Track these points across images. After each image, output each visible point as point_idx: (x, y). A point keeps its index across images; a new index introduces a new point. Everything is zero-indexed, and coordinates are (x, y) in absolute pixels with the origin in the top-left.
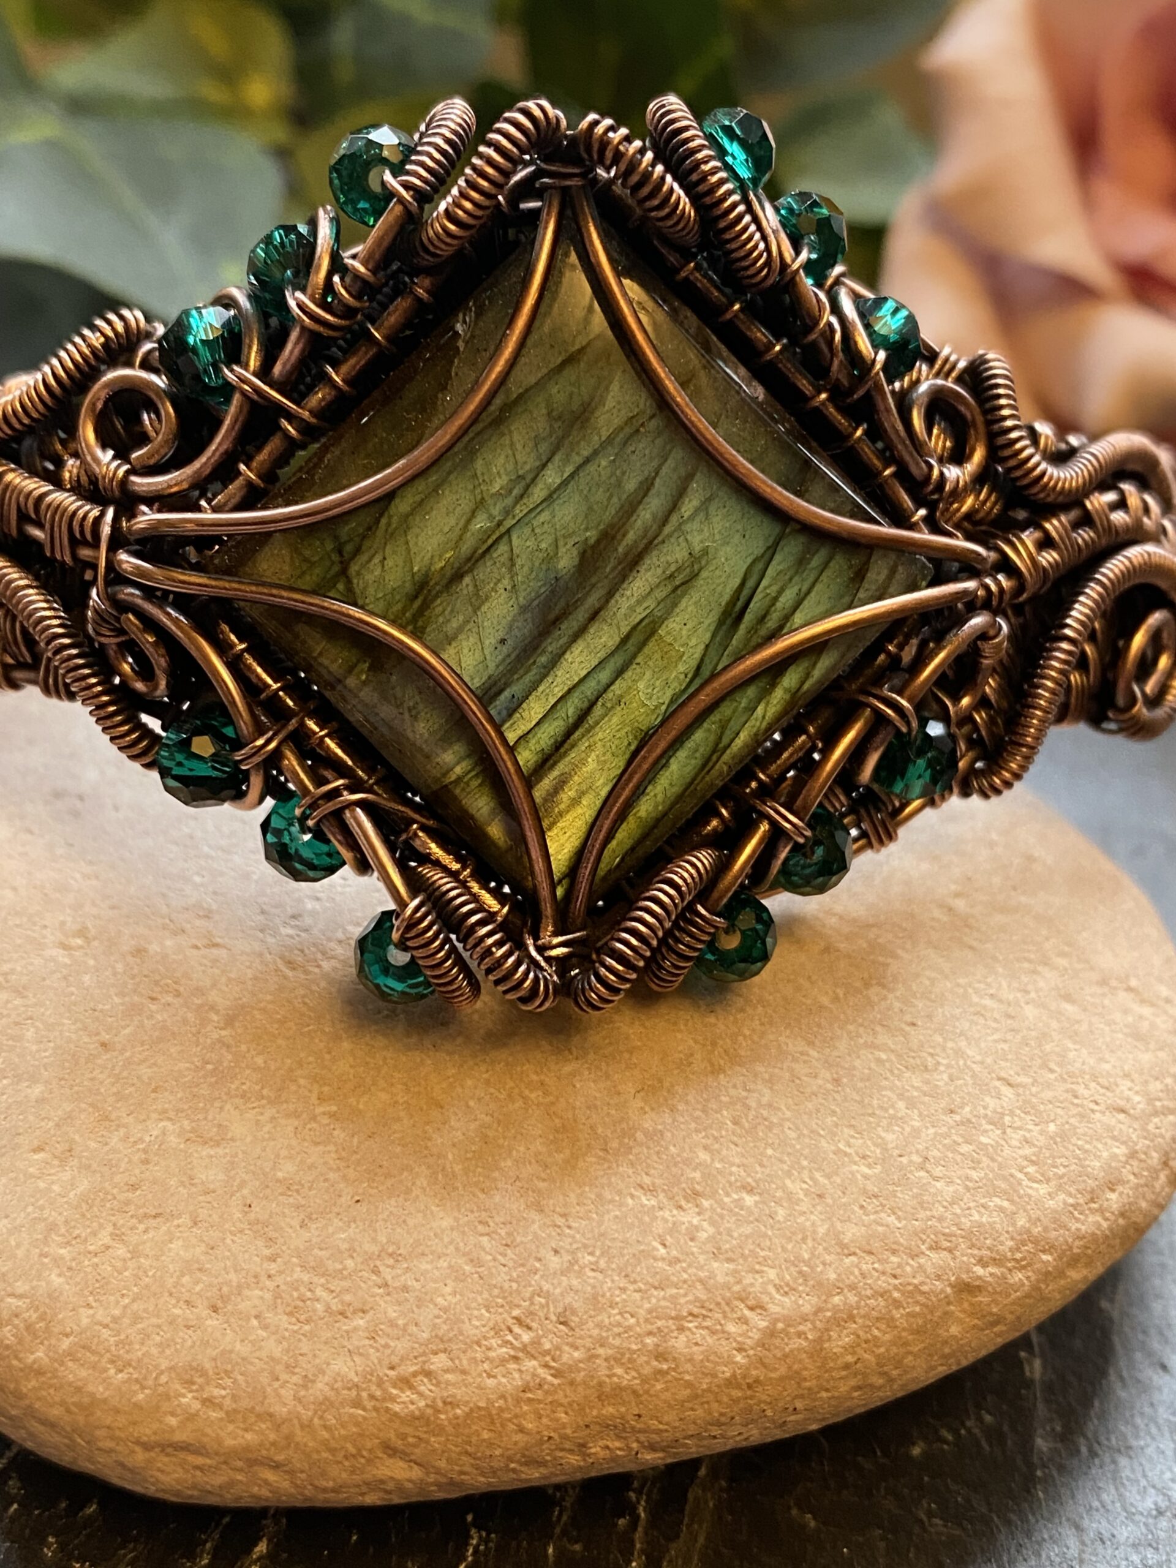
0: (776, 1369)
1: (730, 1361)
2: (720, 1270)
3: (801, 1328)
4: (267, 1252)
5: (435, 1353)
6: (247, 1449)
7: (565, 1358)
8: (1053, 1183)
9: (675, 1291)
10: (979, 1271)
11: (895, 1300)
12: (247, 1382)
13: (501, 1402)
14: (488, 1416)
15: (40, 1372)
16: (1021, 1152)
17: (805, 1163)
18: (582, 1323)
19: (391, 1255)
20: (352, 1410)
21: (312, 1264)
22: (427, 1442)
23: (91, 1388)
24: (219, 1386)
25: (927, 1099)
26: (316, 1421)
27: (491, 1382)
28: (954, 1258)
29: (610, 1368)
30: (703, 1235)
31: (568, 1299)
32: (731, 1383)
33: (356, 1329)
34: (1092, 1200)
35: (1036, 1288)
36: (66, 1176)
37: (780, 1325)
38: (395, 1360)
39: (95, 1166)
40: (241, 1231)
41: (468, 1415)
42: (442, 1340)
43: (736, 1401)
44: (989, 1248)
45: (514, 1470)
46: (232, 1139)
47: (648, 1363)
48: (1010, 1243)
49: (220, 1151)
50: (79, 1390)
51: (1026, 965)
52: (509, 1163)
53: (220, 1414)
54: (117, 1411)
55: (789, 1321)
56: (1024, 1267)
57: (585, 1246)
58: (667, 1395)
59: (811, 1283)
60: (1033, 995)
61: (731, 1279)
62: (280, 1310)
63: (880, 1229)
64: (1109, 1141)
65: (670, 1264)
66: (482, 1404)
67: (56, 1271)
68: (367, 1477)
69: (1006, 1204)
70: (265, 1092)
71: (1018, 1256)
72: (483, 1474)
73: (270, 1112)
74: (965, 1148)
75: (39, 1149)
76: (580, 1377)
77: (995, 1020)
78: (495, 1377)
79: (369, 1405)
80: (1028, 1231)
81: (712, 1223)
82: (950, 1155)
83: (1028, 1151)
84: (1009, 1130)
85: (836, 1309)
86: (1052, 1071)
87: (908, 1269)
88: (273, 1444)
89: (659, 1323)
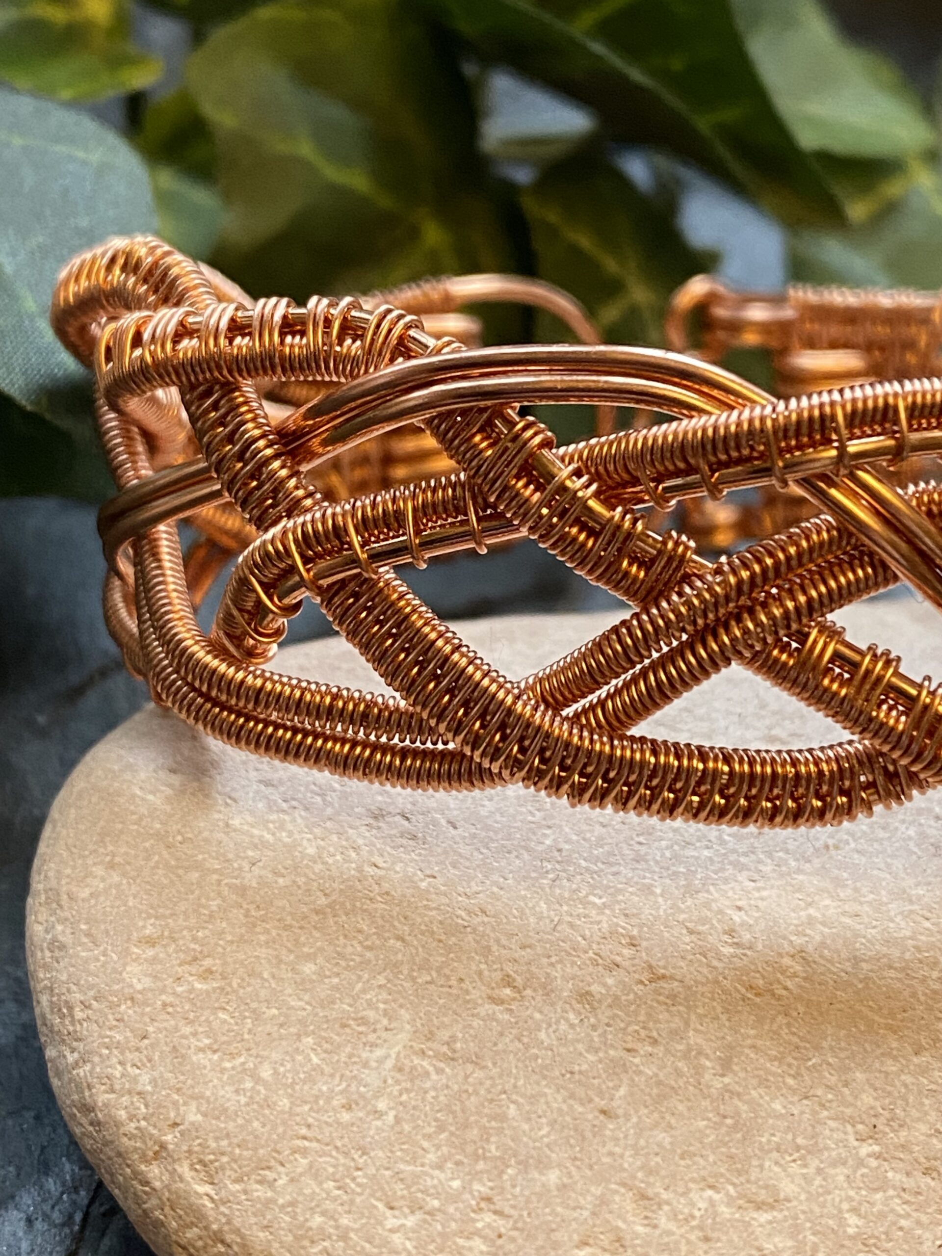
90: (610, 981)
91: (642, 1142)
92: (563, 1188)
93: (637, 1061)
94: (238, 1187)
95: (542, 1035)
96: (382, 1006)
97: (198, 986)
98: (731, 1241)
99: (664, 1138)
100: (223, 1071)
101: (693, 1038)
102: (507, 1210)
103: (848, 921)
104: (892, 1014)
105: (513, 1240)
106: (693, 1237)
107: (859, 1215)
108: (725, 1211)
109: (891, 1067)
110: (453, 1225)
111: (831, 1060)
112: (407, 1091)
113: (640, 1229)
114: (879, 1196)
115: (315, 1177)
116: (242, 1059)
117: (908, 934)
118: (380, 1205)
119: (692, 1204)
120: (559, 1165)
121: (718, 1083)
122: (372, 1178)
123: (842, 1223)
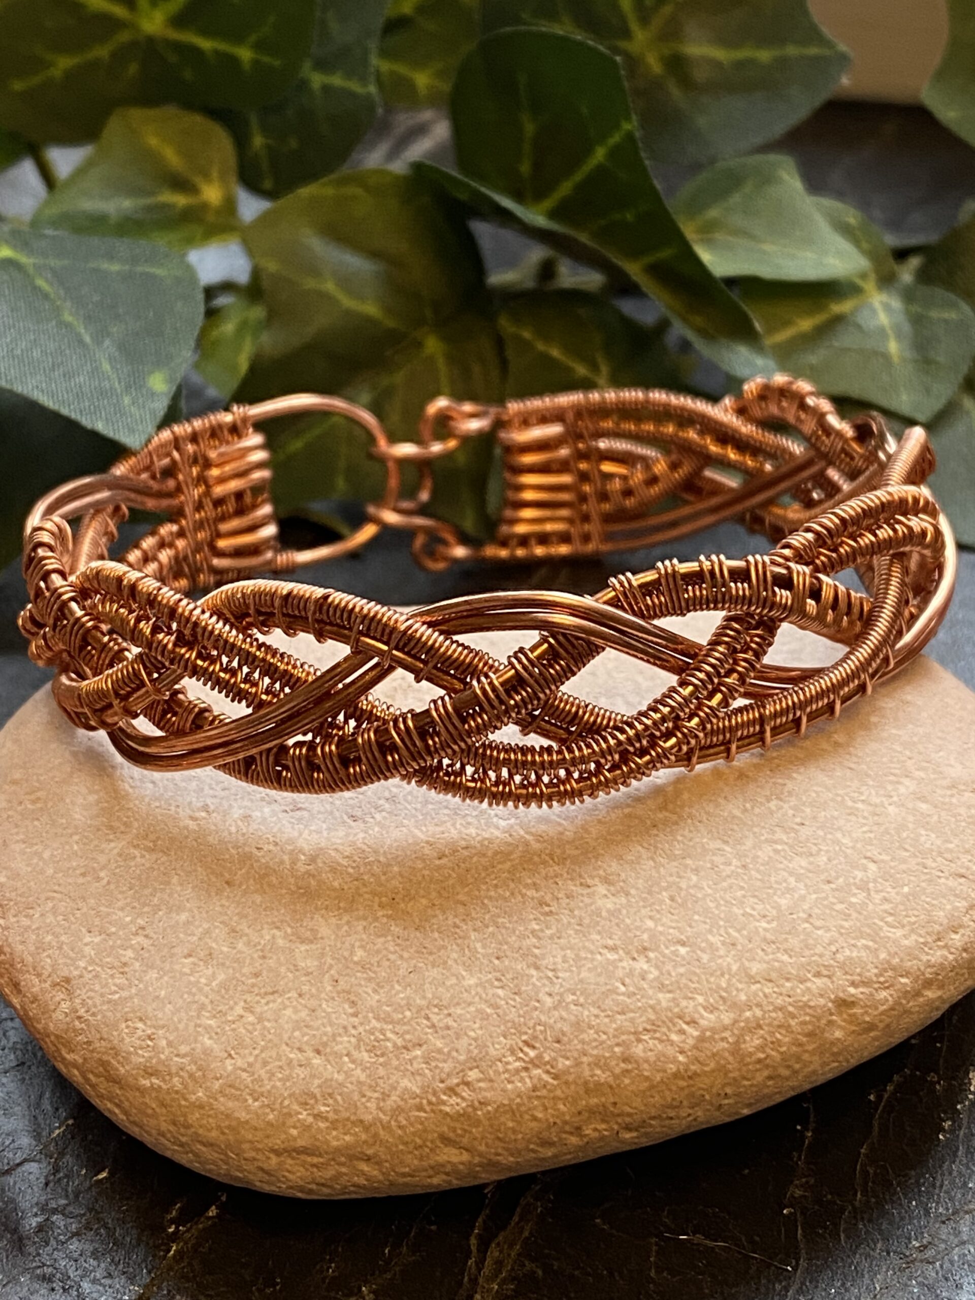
0: (707, 1065)
1: (675, 1061)
2: (664, 998)
3: (724, 1035)
4: (351, 1011)
5: (471, 1069)
6: (348, 1147)
7: (560, 1066)
8: (907, 928)
9: (632, 1015)
10: (852, 990)
11: (790, 1013)
12: (343, 1099)
13: (518, 1100)
14: (512, 1111)
15: (201, 1107)
16: (882, 907)
17: (722, 923)
18: (570, 1041)
19: (436, 1006)
20: (417, 1113)
21: (382, 1016)
22: (470, 1132)
23: (237, 1115)
24: (325, 1105)
25: (810, 875)
26: (393, 1123)
27: (509, 1086)
28: (833, 982)
29: (592, 1070)
30: (651, 976)
31: (559, 1025)
32: (676, 1075)
33: (416, 1057)
34: (939, 939)
35: (897, 1003)
36: (210, 972)
37: (708, 1034)
38: (444, 1076)
39: (228, 963)
40: (333, 999)
41: (496, 1110)
42: (475, 1061)
43: (682, 1089)
44: (859, 975)
45: (533, 1151)
46: (322, 938)
47: (617, 1065)
48: (876, 971)
49: (313, 947)
50: (228, 1116)
51: (892, 778)
52: (514, 938)
53: (328, 1124)
54: (256, 1129)
55: (713, 1030)
56: (887, 988)
57: (569, 990)
58: (633, 1087)
59: (729, 1003)
60: (895, 799)
61: (672, 1004)
62: (363, 1048)
63: (776, 964)
64: (952, 898)
65: (629, 997)
66: (506, 1102)
67: (207, 1036)
68: (432, 1162)
69: (871, 944)
70: (342, 905)
71: (882, 979)
72: (512, 1155)
73: (346, 918)
74: (839, 907)
75: (189, 956)
76: (571, 1078)
77: (865, 818)
78: (513, 1082)
79: (428, 1108)
80: (888, 962)
81: (657, 967)
82: (828, 911)
83: (887, 906)
84: (872, 893)
85: (747, 1020)
86: (906, 850)
87: (799, 991)
88: (365, 1142)
89: (624, 1037)
92: (187, 923)
94: (15, 919)
97: (29, 806)
102: (152, 934)
105: (149, 951)
106: (255, 956)
107: (365, 950)
108: (280, 942)
110: (119, 942)
112: (120, 867)
113: (225, 949)
115: (54, 914)
116: (37, 847)
118: (84, 929)
119: (262, 937)
120: (191, 910)
122: (84, 914)
123: (352, 953)
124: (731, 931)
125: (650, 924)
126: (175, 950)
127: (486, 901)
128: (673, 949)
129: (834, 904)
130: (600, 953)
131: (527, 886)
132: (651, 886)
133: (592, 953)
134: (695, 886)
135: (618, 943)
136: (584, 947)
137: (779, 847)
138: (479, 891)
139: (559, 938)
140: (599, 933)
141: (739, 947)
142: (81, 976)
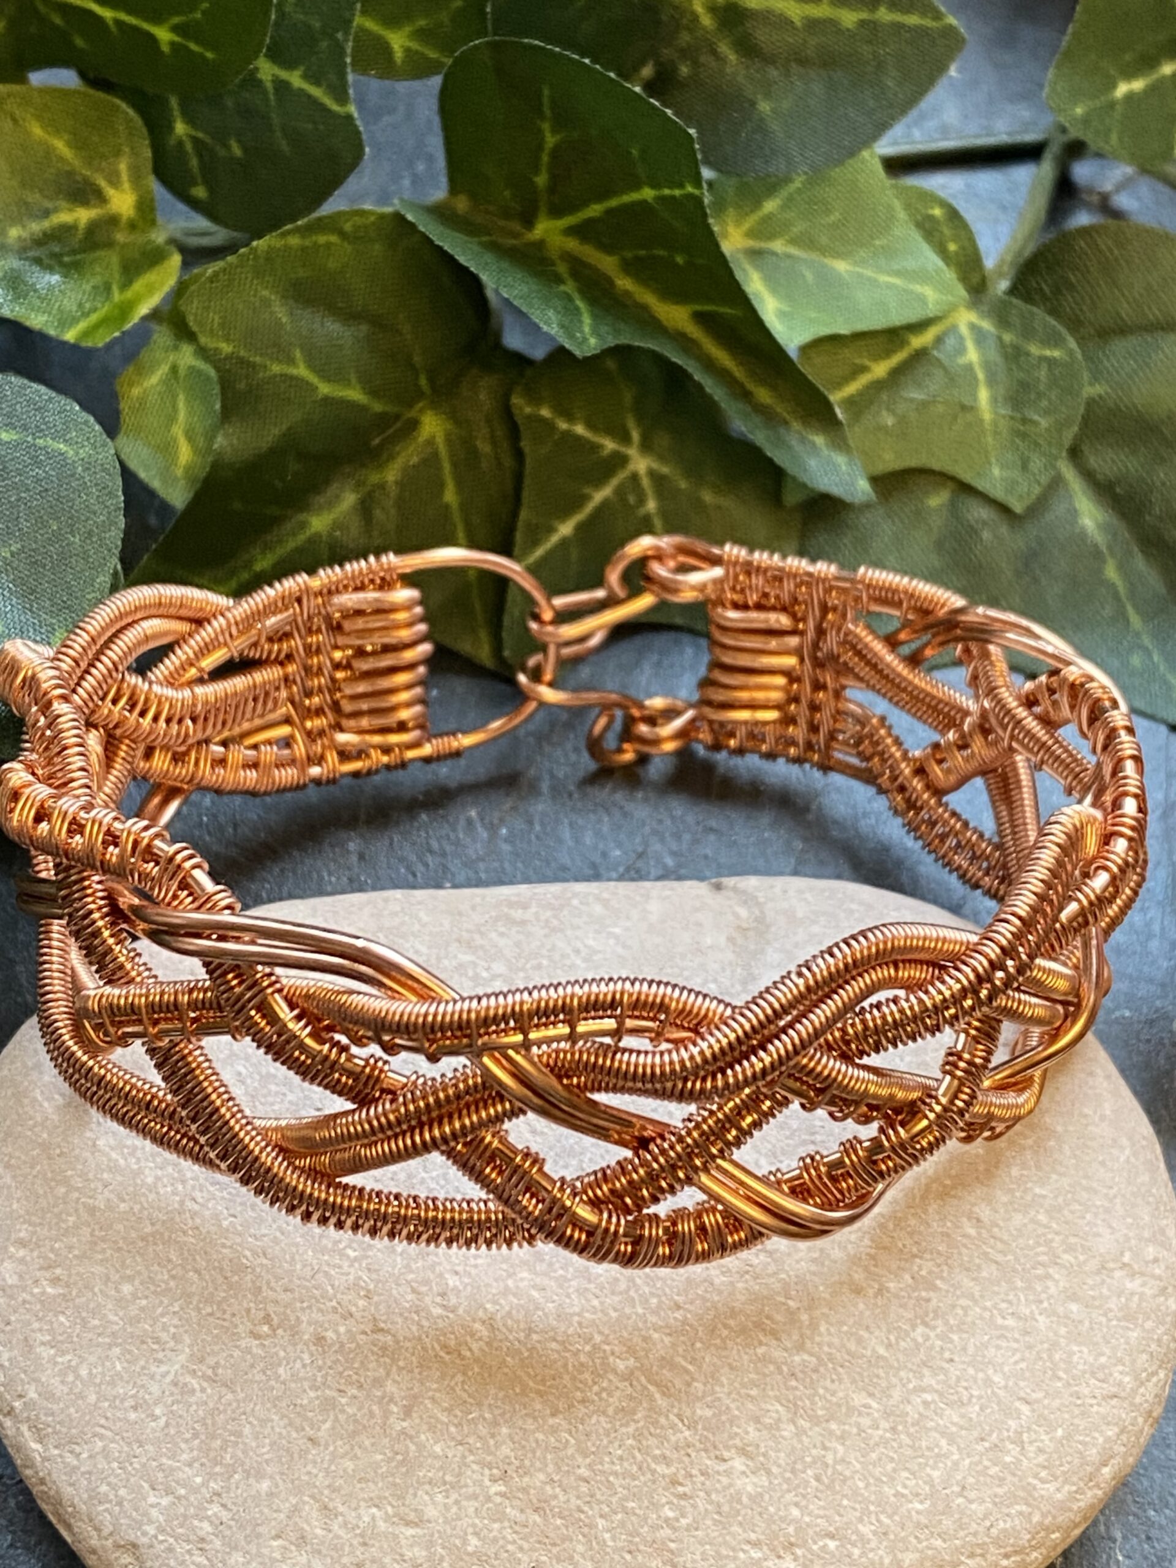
90: (342, 1329)
91: (333, 1468)
92: (271, 1495)
93: (344, 1401)
94: (56, 1452)
95: (281, 1371)
96: (172, 1330)
97: (49, 1290)
98: (381, 1548)
99: (349, 1465)
100: (56, 1363)
101: (390, 1387)
102: (229, 1506)
103: (535, 1294)
104: (543, 1381)
105: (230, 1527)
106: (355, 1542)
107: (480, 1539)
108: (382, 1526)
109: (530, 1425)
110: (192, 1510)
111: (487, 1415)
112: (178, 1402)
113: (319, 1531)
114: (496, 1526)
115: (106, 1457)
116: (68, 1357)
117: (577, 1309)
118: (146, 1485)
119: (359, 1517)
120: (271, 1477)
121: (399, 1426)
122: (144, 1465)
123: (465, 1542)
124: (883, 1517)
125: (795, 1512)
126: (260, 1529)
127: (611, 1479)
128: (821, 1543)
129: (987, 1468)
130: (743, 1550)
131: (655, 1458)
132: (795, 1463)
133: (734, 1550)
134: (843, 1460)
135: (762, 1537)
136: (725, 1543)
137: (928, 1397)
138: (601, 1463)
139: (697, 1529)
140: (740, 1524)
141: (892, 1537)
142: (151, 1546)
